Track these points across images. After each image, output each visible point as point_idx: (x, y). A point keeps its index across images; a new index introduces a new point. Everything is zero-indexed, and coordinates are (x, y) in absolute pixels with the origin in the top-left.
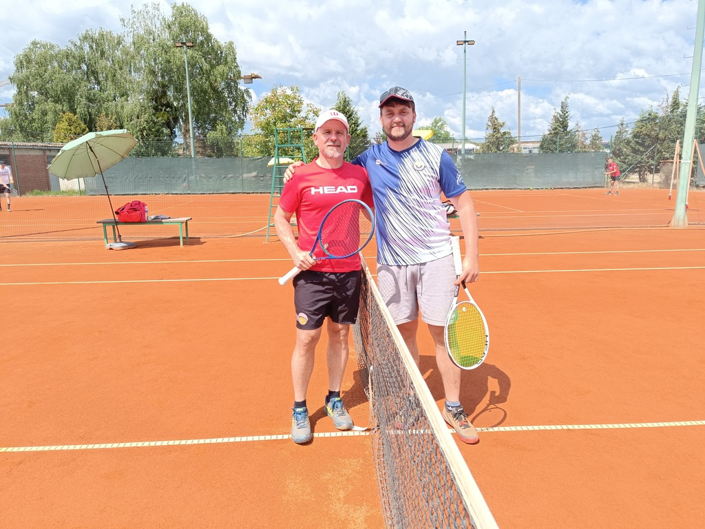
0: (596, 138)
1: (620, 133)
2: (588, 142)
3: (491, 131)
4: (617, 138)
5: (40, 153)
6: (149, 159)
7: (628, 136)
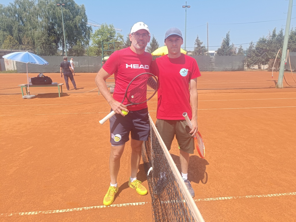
0: (240, 49)
1: (250, 47)
7: (254, 48)
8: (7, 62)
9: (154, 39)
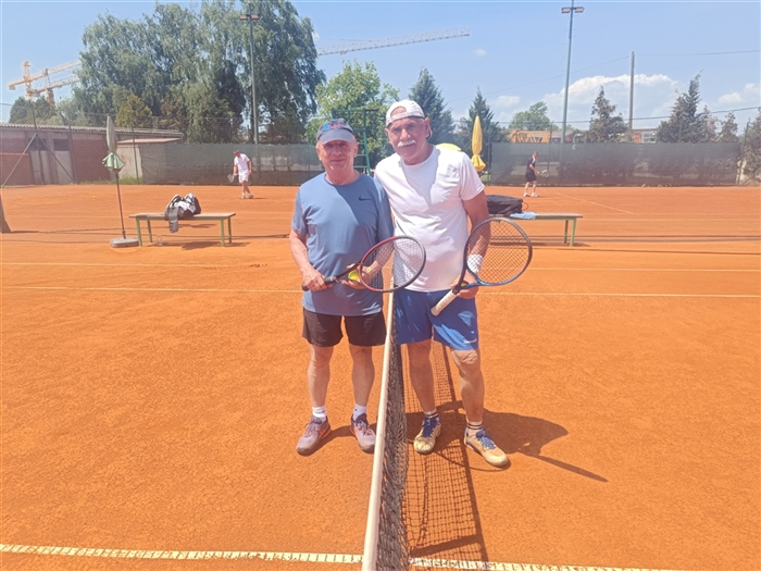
5: (100, 137)
8: (123, 156)
9: (481, 98)
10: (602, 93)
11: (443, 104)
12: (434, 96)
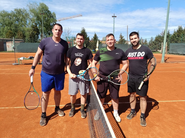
0: (146, 41)
1: (151, 40)
2: (144, 42)
3: (120, 39)
4: (151, 41)
5: (2, 41)
6: (31, 43)
7: (153, 41)
8: (8, 46)
9: (95, 34)
10: (121, 34)
11: (87, 35)
12: (85, 33)
